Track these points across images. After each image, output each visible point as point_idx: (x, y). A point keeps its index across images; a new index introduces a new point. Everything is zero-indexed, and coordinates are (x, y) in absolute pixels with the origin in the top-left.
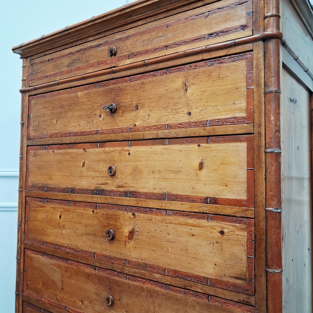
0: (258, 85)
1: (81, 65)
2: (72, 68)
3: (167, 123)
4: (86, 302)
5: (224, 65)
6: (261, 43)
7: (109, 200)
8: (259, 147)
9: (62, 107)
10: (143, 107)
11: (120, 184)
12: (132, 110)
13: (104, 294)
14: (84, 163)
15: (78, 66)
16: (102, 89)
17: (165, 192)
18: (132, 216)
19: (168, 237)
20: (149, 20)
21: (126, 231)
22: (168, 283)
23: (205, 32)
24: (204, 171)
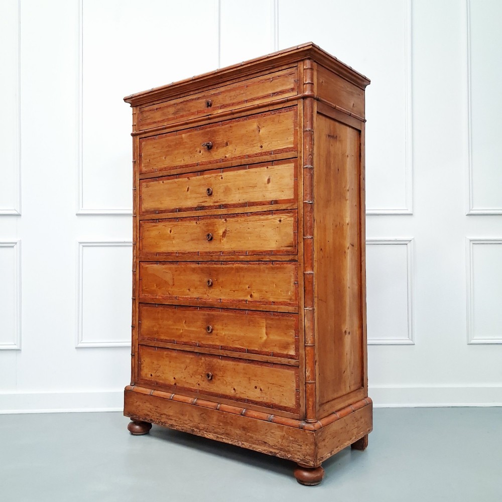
0: (300, 127)
1: (185, 113)
2: (177, 115)
3: (247, 154)
4: (192, 289)
5: (281, 114)
6: (302, 100)
7: (208, 212)
8: (300, 165)
9: (169, 146)
10: (231, 143)
11: (216, 200)
12: (224, 146)
13: (206, 280)
14: (188, 188)
15: (181, 114)
16: (201, 132)
17: (246, 201)
18: (225, 221)
19: (249, 230)
20: (234, 81)
21: (221, 232)
22: (249, 260)
23: (271, 92)
24: (270, 184)
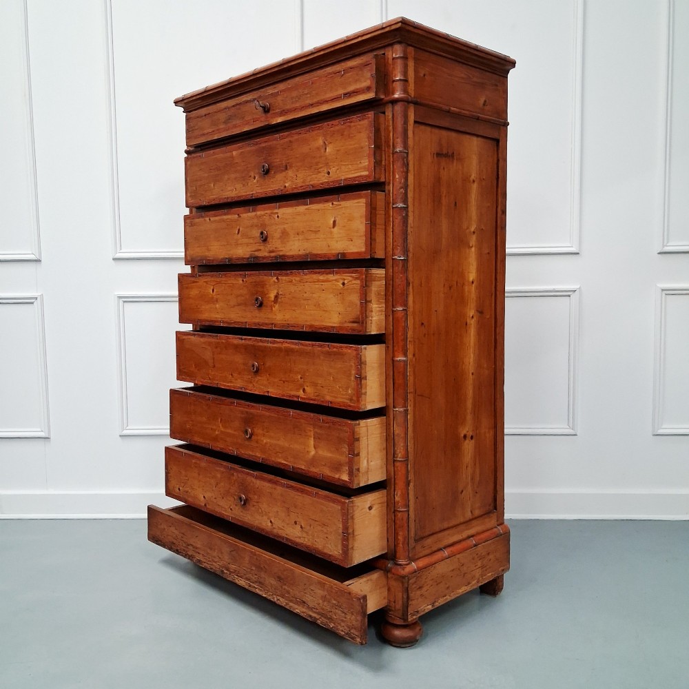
1: (238, 122)
2: (229, 125)
3: (311, 183)
4: (235, 375)
5: (353, 124)
9: (218, 169)
10: (291, 167)
11: (271, 249)
12: (283, 171)
13: (250, 363)
14: (239, 229)
15: (234, 123)
16: (254, 148)
17: (308, 252)
18: (276, 281)
19: (305, 295)
21: (272, 296)
23: (342, 92)
24: (336, 228)
